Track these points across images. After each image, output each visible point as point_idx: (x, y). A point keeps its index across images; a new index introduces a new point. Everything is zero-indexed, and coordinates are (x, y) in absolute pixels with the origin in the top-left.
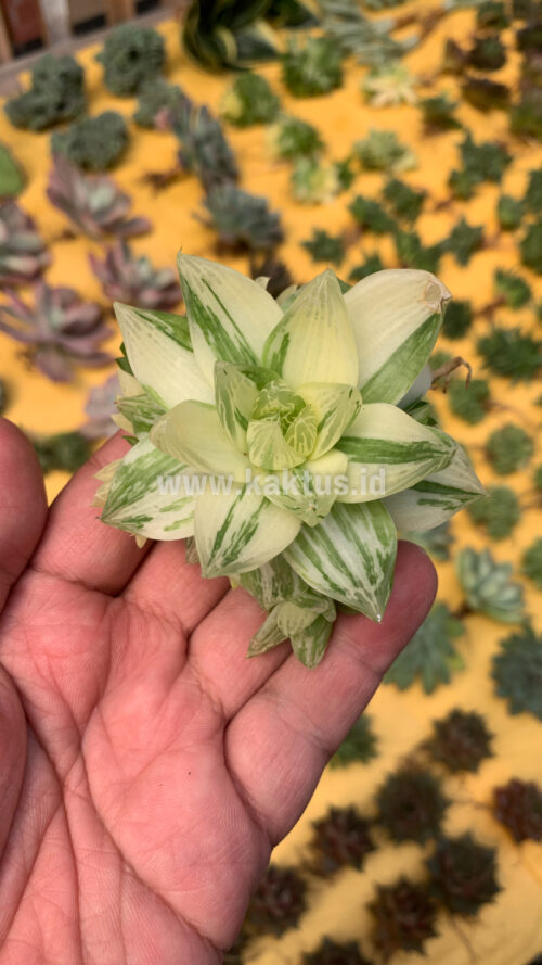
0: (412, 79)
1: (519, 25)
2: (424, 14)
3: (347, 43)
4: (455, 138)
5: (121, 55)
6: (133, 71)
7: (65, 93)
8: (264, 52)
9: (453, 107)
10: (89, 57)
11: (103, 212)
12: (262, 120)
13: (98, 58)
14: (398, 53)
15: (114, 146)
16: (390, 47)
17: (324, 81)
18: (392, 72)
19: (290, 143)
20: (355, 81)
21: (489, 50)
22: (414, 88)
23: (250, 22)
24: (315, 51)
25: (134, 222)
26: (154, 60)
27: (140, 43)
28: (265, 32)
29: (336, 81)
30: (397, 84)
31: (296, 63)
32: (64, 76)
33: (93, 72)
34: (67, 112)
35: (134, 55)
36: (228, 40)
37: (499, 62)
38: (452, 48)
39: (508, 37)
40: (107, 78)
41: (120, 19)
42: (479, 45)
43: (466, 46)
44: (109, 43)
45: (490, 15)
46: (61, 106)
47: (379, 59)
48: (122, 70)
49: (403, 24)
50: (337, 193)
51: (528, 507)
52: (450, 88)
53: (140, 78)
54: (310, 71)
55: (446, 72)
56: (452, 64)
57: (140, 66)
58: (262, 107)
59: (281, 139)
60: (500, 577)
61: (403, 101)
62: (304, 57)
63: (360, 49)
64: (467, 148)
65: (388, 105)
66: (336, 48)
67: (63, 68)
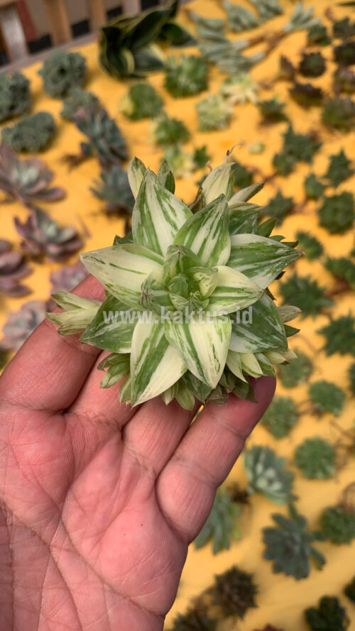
0: (255, 86)
1: (337, 42)
2: (271, 35)
3: (212, 59)
4: (282, 128)
5: (54, 71)
6: (62, 83)
7: (14, 99)
8: (155, 65)
9: (283, 106)
10: (33, 72)
11: (32, 184)
12: (147, 116)
13: (40, 73)
14: (247, 66)
15: (44, 137)
16: (242, 62)
17: (193, 87)
18: (241, 80)
19: (163, 134)
20: (216, 86)
21: (313, 64)
22: (256, 92)
23: (146, 44)
24: (187, 66)
25: (53, 191)
26: (77, 74)
27: (66, 63)
28: (156, 51)
29: (203, 86)
30: (244, 89)
31: (174, 75)
32: (13, 88)
33: (36, 82)
34: (17, 111)
35: (62, 71)
36: (128, 57)
37: (319, 71)
38: (285, 62)
39: (327, 52)
40: (45, 87)
41: (62, 41)
42: (306, 59)
43: (295, 60)
44: (46, 64)
45: (316, 36)
46: (12, 108)
47: (233, 70)
48: (55, 81)
49: (254, 43)
50: (194, 171)
51: (304, 413)
52: (281, 92)
53: (68, 86)
54: (183, 80)
55: (280, 78)
56: (285, 73)
57: (68, 78)
58: (147, 107)
59: (158, 131)
60: (271, 473)
61: (247, 101)
62: (180, 70)
63: (222, 63)
64: (289, 137)
65: (237, 103)
66: (203, 63)
67: (12, 82)
